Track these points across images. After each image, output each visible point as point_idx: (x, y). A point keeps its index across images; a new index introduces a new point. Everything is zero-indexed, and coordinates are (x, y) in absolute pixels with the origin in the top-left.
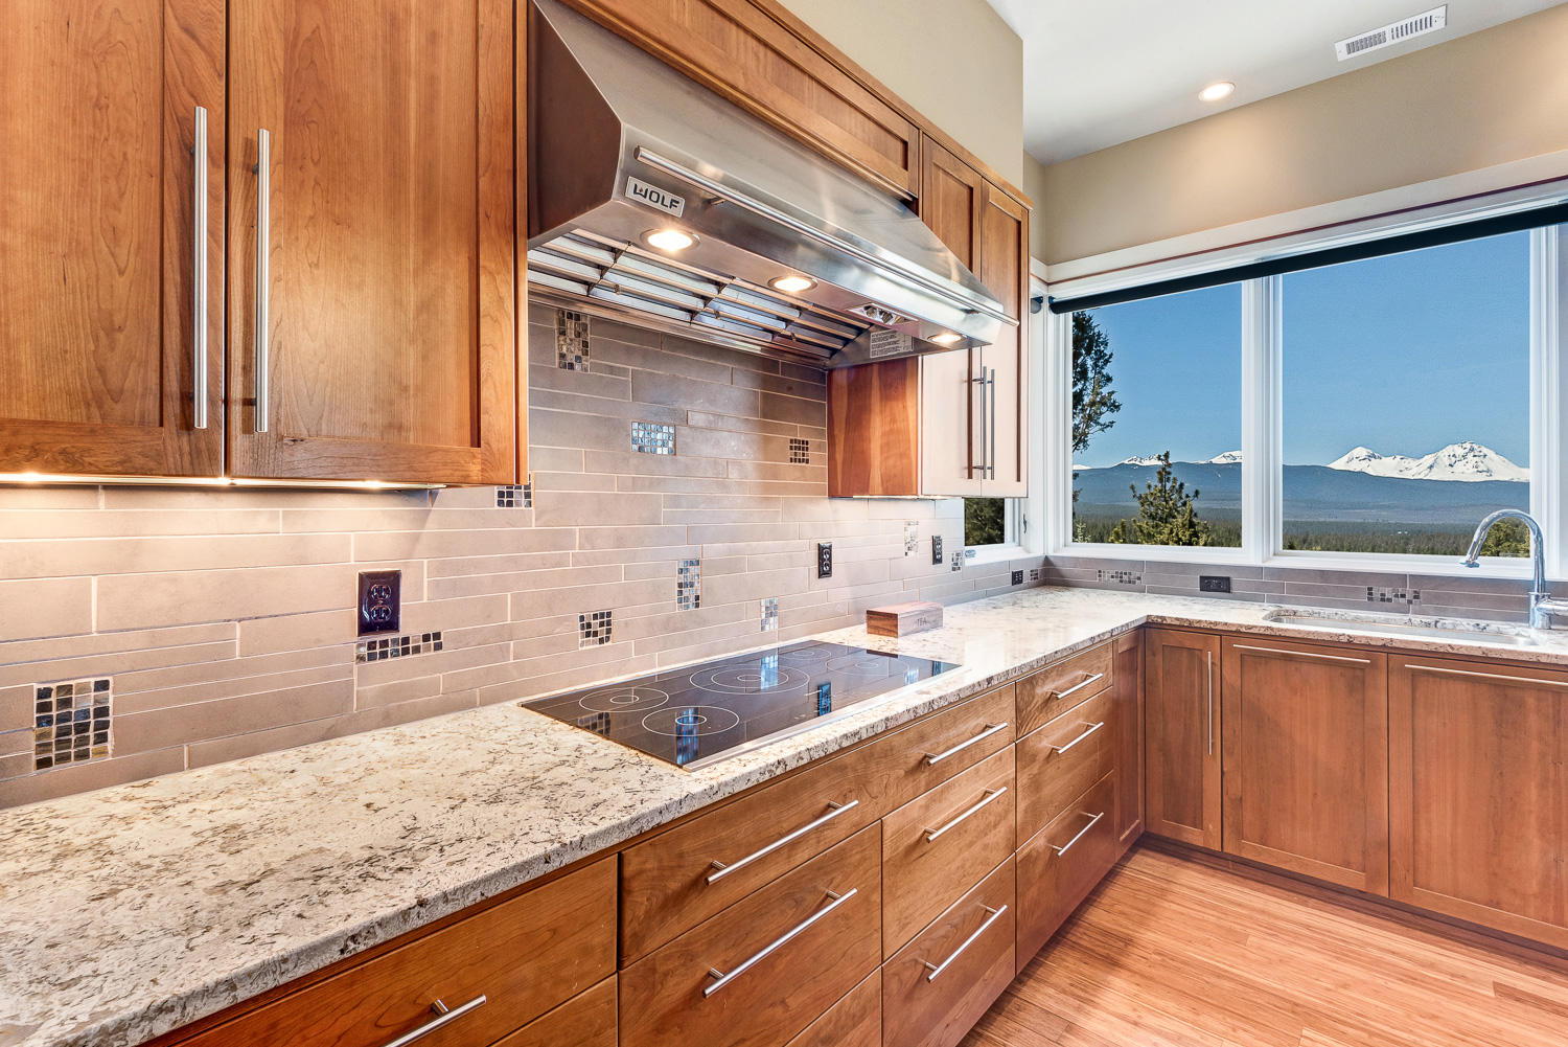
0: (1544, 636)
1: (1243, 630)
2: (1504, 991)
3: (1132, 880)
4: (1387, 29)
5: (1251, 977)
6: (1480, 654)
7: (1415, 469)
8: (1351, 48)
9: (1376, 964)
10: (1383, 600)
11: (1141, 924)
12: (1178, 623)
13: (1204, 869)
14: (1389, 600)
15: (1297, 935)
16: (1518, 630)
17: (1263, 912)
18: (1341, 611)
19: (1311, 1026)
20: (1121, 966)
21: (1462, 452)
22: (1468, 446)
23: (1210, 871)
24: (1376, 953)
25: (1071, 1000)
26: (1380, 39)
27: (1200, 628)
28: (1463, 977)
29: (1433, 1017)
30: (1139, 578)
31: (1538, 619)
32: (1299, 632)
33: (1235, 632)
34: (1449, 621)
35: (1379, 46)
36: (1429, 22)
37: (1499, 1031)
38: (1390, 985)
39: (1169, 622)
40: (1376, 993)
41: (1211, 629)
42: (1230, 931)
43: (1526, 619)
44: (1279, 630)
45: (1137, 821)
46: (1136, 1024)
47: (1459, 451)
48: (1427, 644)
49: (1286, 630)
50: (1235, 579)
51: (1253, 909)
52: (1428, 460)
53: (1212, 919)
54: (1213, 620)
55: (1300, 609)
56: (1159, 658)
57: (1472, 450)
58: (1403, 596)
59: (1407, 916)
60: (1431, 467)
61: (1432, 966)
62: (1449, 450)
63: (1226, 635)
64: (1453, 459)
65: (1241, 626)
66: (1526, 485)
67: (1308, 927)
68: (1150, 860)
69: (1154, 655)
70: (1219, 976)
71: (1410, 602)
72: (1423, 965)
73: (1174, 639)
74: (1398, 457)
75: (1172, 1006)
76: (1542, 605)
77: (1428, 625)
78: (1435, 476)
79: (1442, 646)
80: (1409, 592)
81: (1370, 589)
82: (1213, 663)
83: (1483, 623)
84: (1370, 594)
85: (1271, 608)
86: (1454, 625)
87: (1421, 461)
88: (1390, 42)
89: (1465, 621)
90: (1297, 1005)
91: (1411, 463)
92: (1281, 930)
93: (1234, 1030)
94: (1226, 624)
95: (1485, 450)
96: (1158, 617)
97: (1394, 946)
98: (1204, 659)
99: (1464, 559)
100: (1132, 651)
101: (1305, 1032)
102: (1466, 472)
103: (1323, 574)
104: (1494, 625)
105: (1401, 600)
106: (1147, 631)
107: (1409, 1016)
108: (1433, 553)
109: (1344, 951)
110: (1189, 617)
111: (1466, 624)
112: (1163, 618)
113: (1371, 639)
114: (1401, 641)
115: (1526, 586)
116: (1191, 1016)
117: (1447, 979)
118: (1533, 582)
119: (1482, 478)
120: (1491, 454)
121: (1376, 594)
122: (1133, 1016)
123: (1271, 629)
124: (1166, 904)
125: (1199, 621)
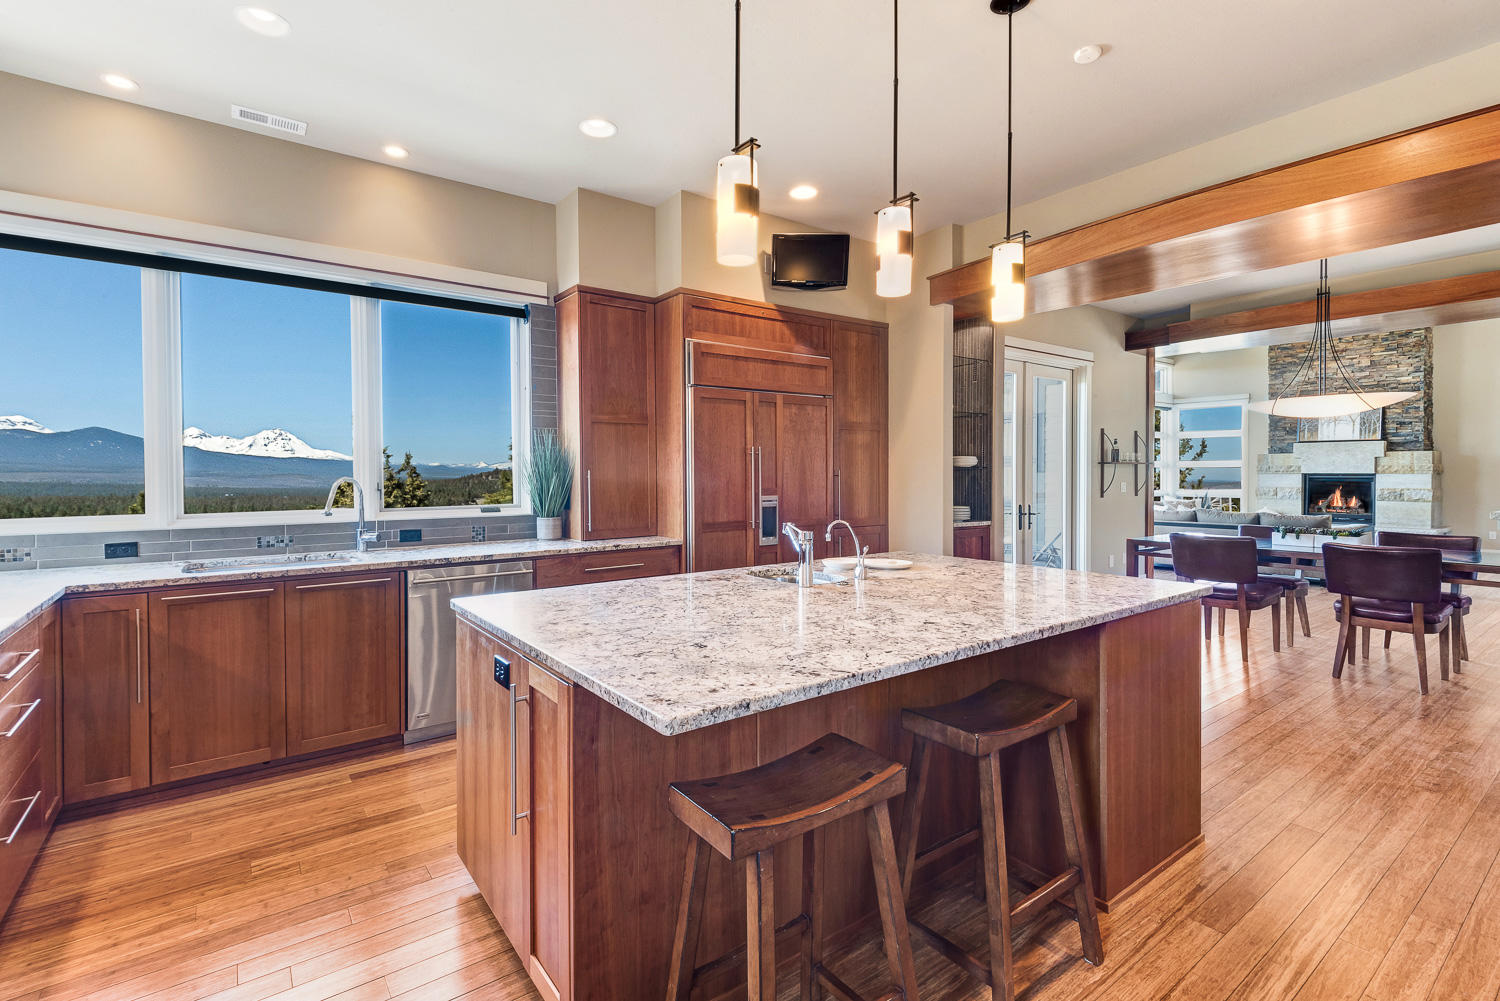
0: (365, 555)
1: (171, 584)
2: (355, 777)
3: (60, 853)
4: (270, 117)
5: (203, 857)
6: (340, 570)
7: (238, 447)
8: (242, 113)
9: (285, 802)
10: (268, 546)
11: (88, 879)
12: (102, 589)
13: (132, 811)
14: (273, 545)
15: (228, 814)
16: (352, 554)
17: (196, 814)
18: (239, 559)
19: (256, 858)
20: (82, 918)
21: (274, 436)
22: (278, 431)
23: (139, 809)
24: (284, 796)
25: (35, 974)
26: (264, 119)
27: (129, 589)
28: (335, 781)
29: (324, 810)
30: (28, 555)
31: (361, 546)
32: (220, 576)
33: (163, 586)
34: (312, 555)
35: (262, 124)
36: (296, 128)
37: (357, 797)
38: (297, 808)
39: (92, 589)
40: (291, 817)
41: (139, 588)
42: (174, 839)
43: (355, 547)
44: (203, 578)
45: (57, 798)
46: (115, 945)
47: (272, 435)
48: (310, 570)
49: (209, 577)
50: (143, 543)
51: (188, 816)
52: (248, 440)
53: (155, 840)
54: (141, 580)
55: (206, 561)
56: (80, 628)
57: (281, 434)
58: (282, 541)
59: (298, 765)
60: (251, 446)
61: (317, 785)
62: (264, 434)
63: (151, 592)
64: (267, 441)
65: (168, 580)
66: (351, 463)
67: (234, 805)
68: (71, 831)
69: (73, 625)
70: (177, 872)
71: (287, 545)
72: (312, 787)
73: (95, 606)
74: (225, 437)
75: (144, 914)
76: (364, 537)
77: (300, 559)
78: (253, 452)
79: (319, 569)
80: (286, 538)
81: (259, 539)
82: (141, 620)
83: (332, 553)
84: (259, 542)
85: (182, 564)
86: (316, 557)
87: (242, 441)
88: (269, 125)
89: (322, 554)
90: (242, 853)
91: (235, 442)
92: (215, 817)
93: (203, 895)
94: (154, 581)
95: (290, 436)
96: (78, 586)
97: (294, 786)
98: (131, 618)
99: (323, 511)
100: (51, 625)
101: (253, 864)
102: (276, 451)
103: (223, 531)
104: (339, 553)
105: (281, 545)
106: (67, 604)
107: (312, 817)
108: (253, 510)
109: (262, 806)
110: (115, 581)
111: (323, 555)
112: (86, 587)
113: (274, 572)
114: (293, 571)
115: (355, 525)
116: (165, 908)
117: (327, 787)
118: (358, 523)
119: (288, 455)
120: (293, 438)
121: (264, 542)
122: (110, 942)
123: (196, 578)
124: (105, 853)
125: (127, 583)
